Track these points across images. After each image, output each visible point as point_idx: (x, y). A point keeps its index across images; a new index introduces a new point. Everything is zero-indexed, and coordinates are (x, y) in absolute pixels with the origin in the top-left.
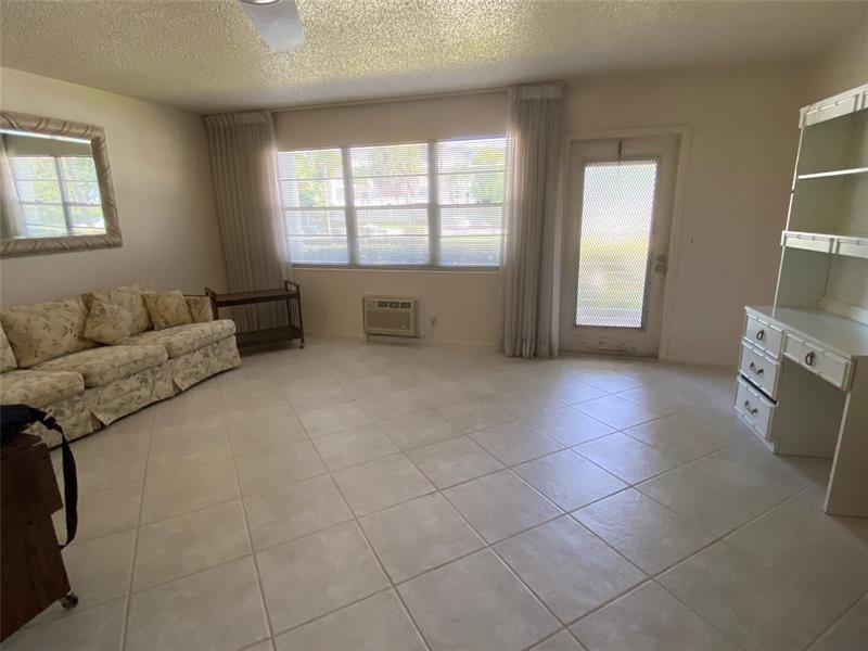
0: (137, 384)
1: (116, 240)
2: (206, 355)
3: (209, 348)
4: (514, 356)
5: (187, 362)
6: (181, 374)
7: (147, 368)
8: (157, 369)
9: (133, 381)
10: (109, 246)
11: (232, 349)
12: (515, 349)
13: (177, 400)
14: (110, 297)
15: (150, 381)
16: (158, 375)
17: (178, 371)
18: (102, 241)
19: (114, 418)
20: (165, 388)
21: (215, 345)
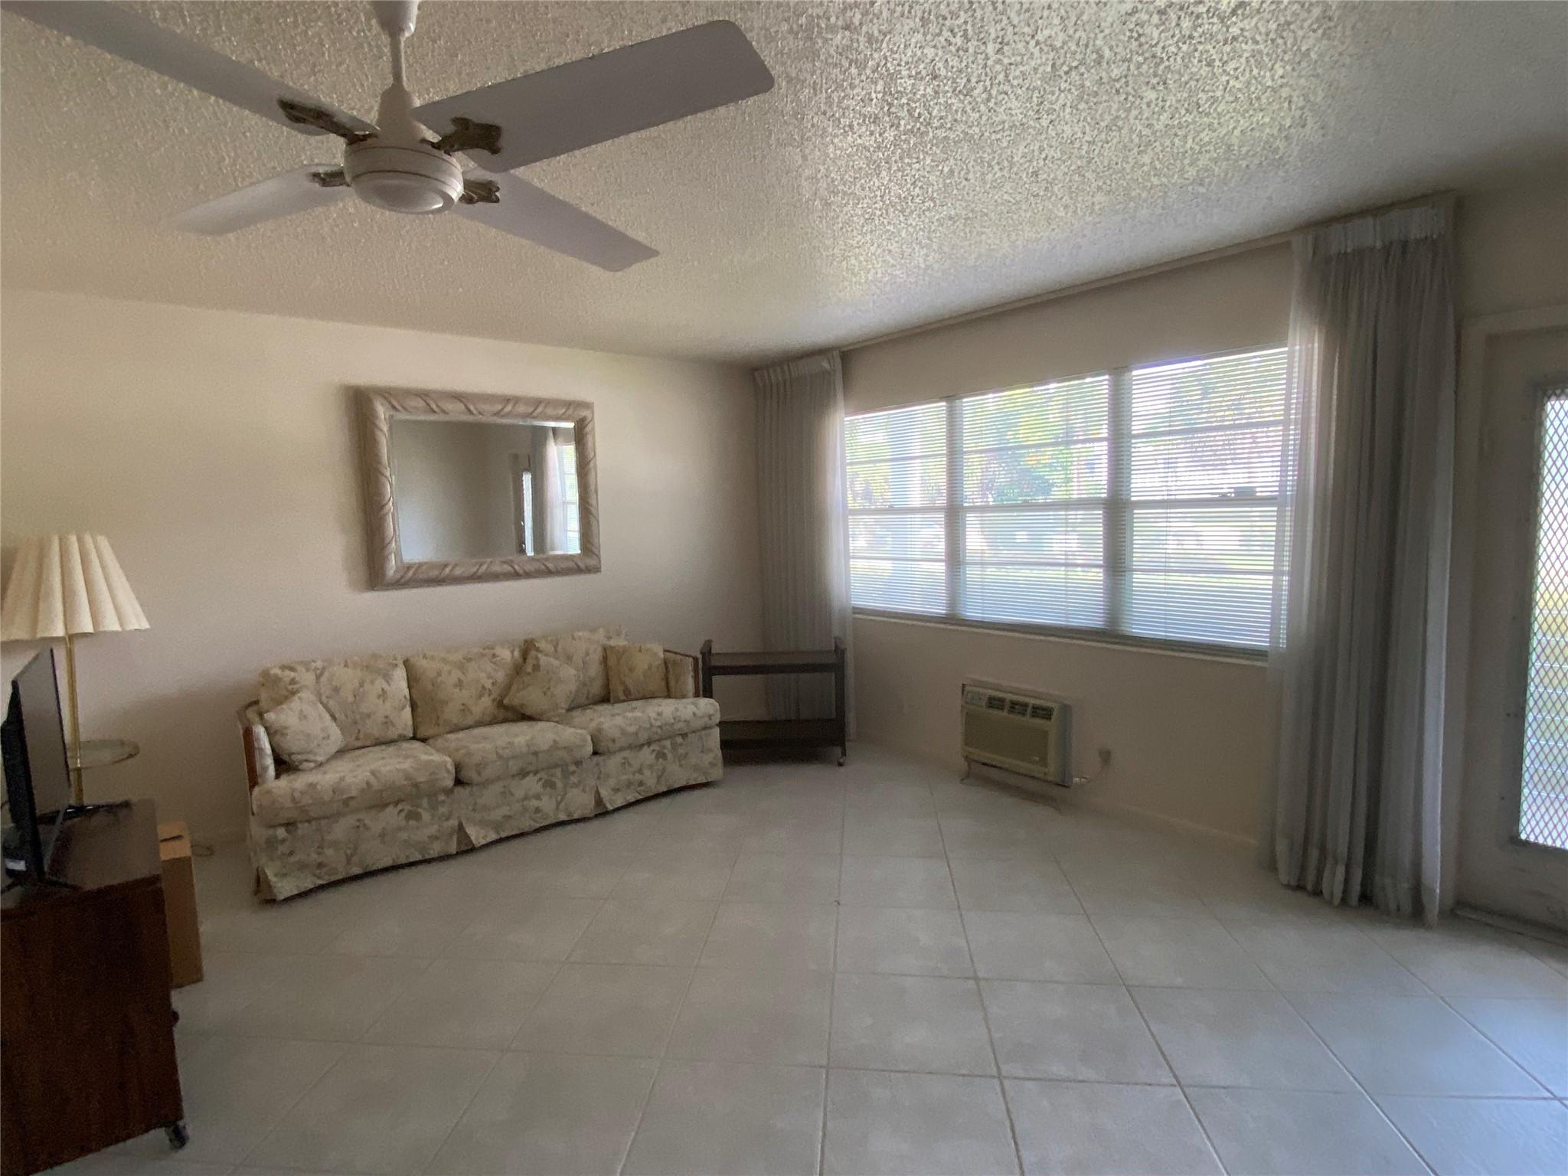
0: (537, 788)
1: (592, 562)
2: (661, 755)
3: (668, 743)
4: (1300, 887)
5: (626, 763)
6: (612, 782)
7: (556, 766)
8: (573, 768)
9: (531, 784)
10: (579, 571)
11: (710, 750)
12: (1303, 868)
13: (596, 824)
14: (556, 647)
15: (559, 785)
16: (574, 779)
17: (608, 776)
18: (571, 564)
19: (493, 836)
20: (580, 801)
21: (679, 740)
